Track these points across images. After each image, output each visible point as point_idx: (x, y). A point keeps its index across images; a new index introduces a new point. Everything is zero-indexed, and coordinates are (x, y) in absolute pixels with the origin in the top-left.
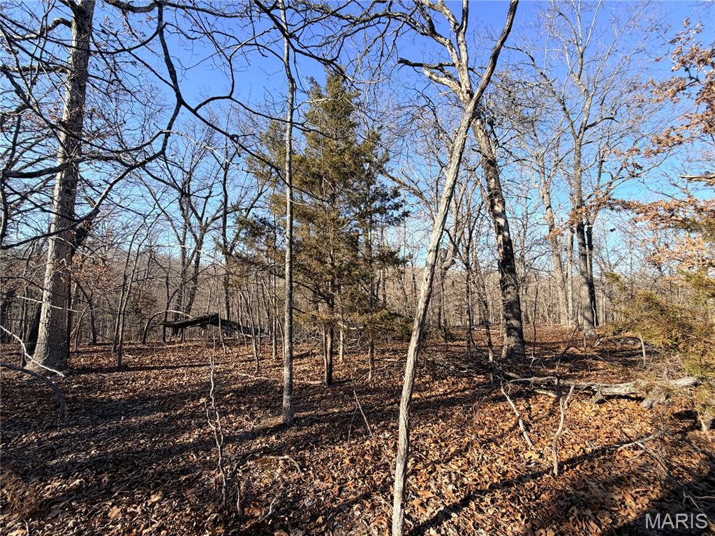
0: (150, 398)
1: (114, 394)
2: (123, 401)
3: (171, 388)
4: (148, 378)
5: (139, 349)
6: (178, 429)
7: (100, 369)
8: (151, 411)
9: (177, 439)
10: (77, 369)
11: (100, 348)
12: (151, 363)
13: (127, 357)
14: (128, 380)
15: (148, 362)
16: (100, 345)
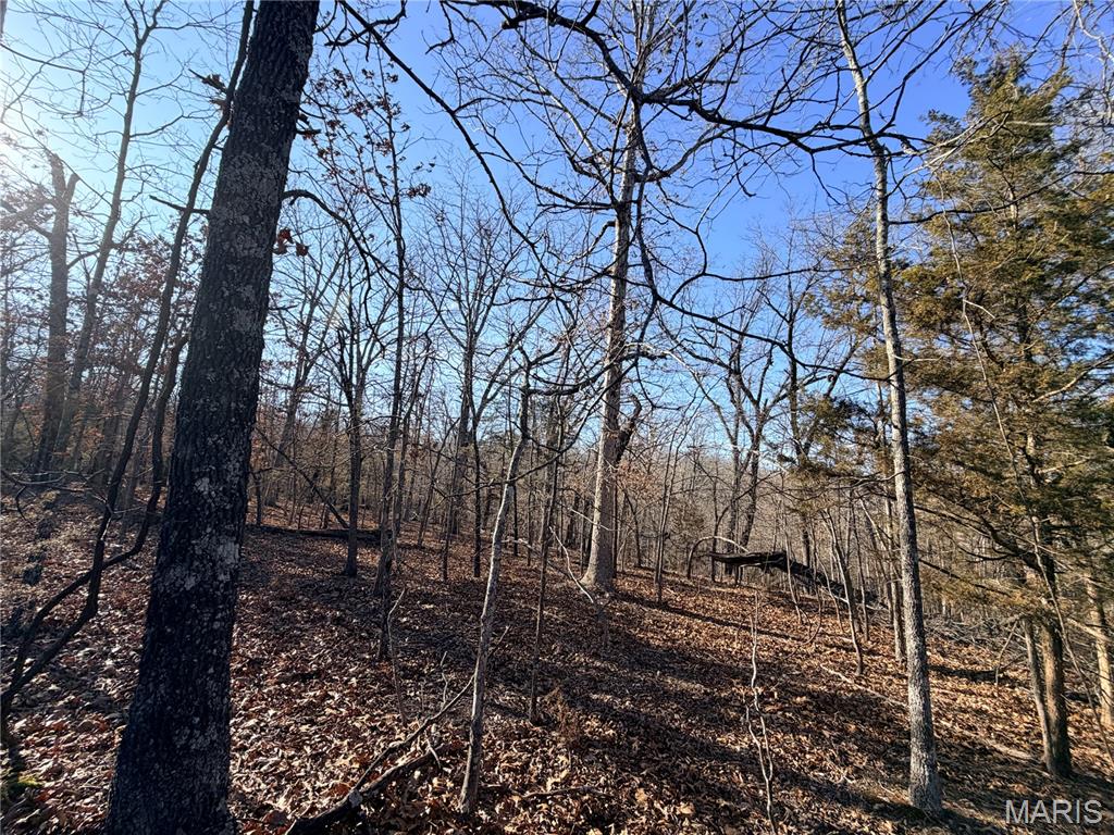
0: (689, 658)
1: (652, 638)
2: (660, 650)
3: (715, 652)
4: (689, 627)
5: (683, 584)
6: (721, 719)
7: (640, 601)
8: (689, 678)
9: (719, 736)
10: (622, 594)
11: (643, 573)
12: (695, 607)
13: (669, 593)
14: (667, 623)
15: (691, 605)
16: (645, 569)
